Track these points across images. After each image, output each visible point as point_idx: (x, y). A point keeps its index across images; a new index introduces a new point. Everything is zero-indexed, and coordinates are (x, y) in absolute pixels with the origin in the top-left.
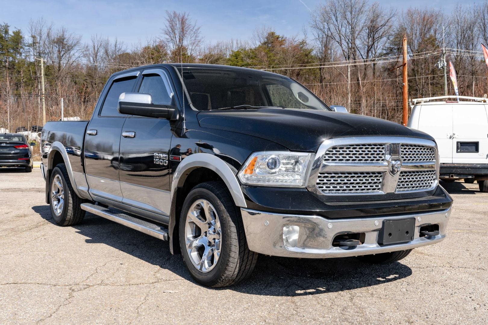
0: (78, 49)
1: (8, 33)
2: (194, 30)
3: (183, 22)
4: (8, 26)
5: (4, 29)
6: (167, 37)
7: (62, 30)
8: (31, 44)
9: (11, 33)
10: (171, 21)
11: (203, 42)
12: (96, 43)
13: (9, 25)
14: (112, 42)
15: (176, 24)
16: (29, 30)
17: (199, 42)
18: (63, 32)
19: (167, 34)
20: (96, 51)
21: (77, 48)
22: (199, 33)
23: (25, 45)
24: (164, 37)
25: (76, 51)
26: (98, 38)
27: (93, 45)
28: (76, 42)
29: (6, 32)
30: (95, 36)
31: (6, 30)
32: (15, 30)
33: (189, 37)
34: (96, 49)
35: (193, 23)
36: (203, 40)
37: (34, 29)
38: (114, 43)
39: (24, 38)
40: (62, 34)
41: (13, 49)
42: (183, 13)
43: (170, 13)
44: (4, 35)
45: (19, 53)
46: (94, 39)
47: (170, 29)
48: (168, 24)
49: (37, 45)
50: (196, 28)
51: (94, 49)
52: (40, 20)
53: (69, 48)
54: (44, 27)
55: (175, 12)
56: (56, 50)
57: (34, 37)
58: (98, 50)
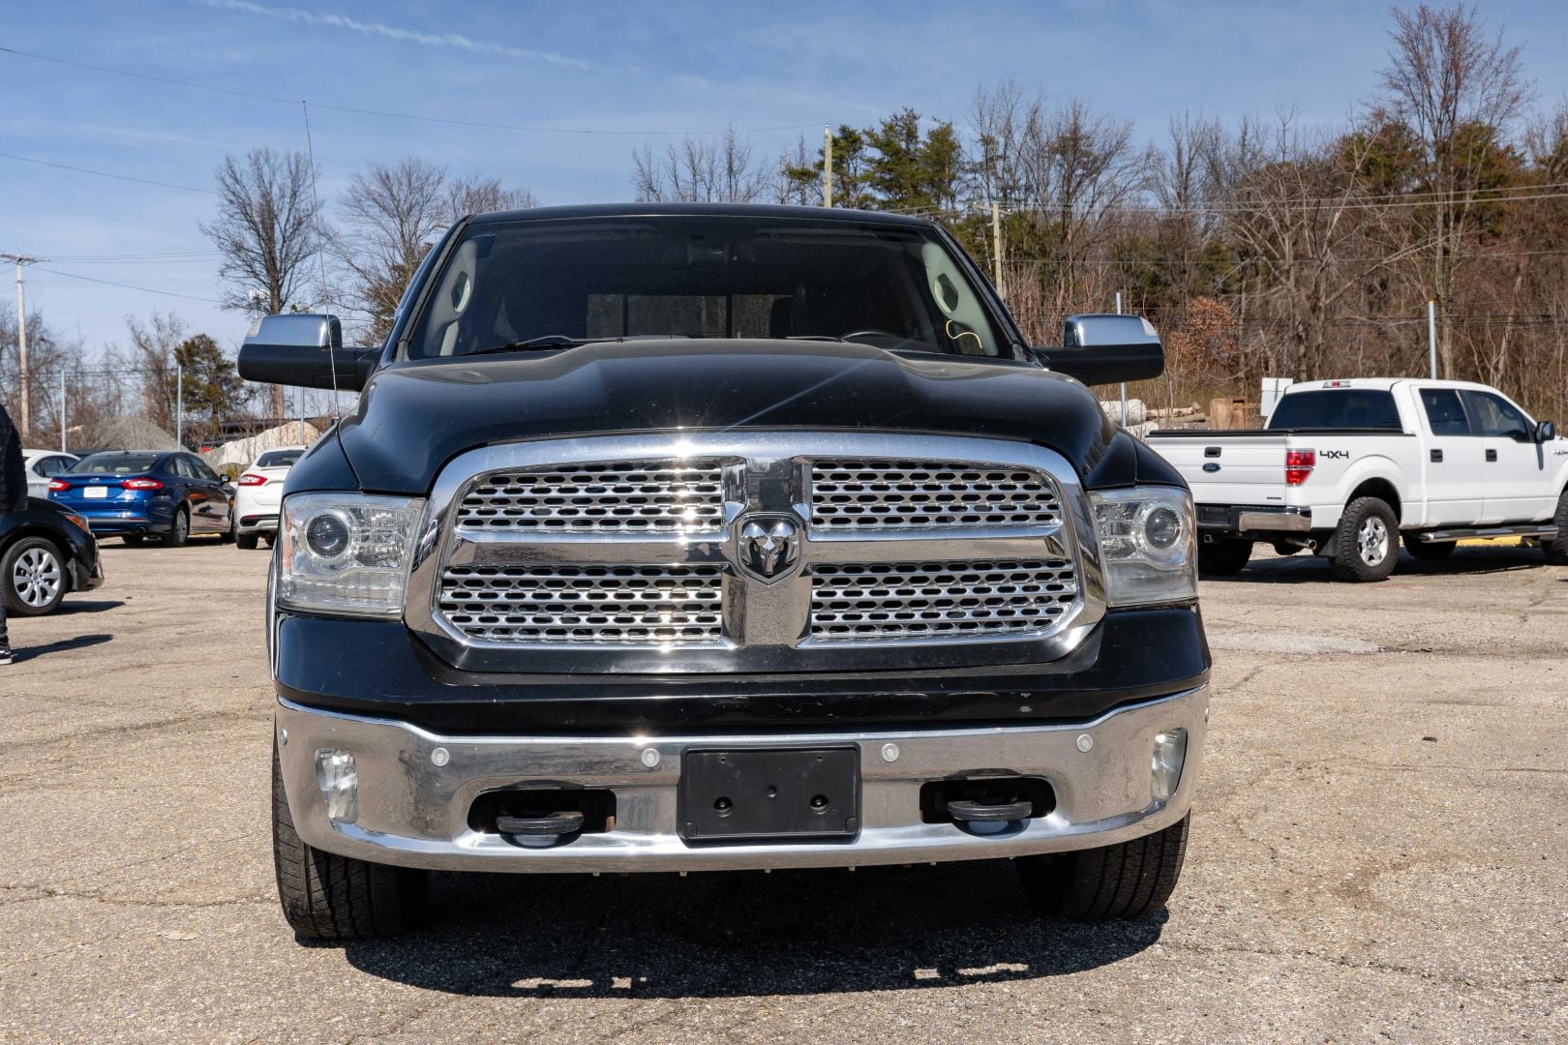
0: (1120, 165)
1: (916, 137)
2: (1496, 64)
3: (1454, 37)
4: (915, 118)
5: (903, 128)
6: (1399, 95)
7: (1071, 111)
8: (981, 164)
9: (923, 136)
10: (1411, 42)
11: (1532, 100)
12: (1185, 139)
13: (916, 112)
14: (1231, 132)
15: (1431, 49)
16: (973, 122)
17: (1516, 99)
18: (1076, 118)
19: (1397, 87)
20: (1185, 167)
21: (1117, 162)
22: (1515, 71)
23: (963, 169)
24: (1389, 99)
25: (1116, 171)
26: (1192, 122)
27: (1174, 148)
28: (1114, 143)
29: (911, 136)
30: (1183, 120)
31: (909, 129)
32: (935, 126)
33: (1480, 85)
34: (1185, 160)
35: (1489, 40)
36: (1528, 92)
37: (987, 119)
38: (1237, 135)
39: (960, 147)
40: (1072, 121)
41: (932, 182)
42: (1455, 8)
43: (1405, 13)
44: (903, 145)
45: (946, 194)
46: (1180, 129)
47: (1409, 69)
48: (1400, 53)
49: (1000, 164)
50: (1503, 52)
51: (1179, 161)
52: (1007, 88)
53: (1094, 167)
54: (1016, 108)
55: (1423, 9)
56: (1054, 175)
57: (987, 141)
58: (1190, 164)
